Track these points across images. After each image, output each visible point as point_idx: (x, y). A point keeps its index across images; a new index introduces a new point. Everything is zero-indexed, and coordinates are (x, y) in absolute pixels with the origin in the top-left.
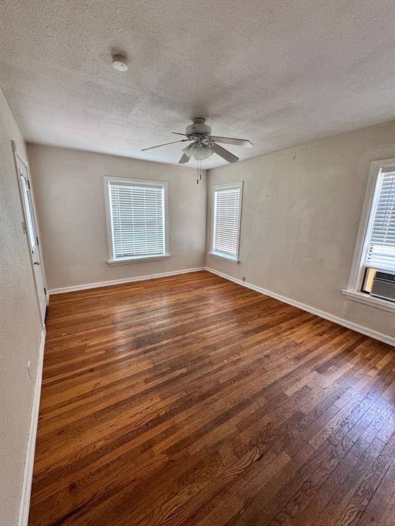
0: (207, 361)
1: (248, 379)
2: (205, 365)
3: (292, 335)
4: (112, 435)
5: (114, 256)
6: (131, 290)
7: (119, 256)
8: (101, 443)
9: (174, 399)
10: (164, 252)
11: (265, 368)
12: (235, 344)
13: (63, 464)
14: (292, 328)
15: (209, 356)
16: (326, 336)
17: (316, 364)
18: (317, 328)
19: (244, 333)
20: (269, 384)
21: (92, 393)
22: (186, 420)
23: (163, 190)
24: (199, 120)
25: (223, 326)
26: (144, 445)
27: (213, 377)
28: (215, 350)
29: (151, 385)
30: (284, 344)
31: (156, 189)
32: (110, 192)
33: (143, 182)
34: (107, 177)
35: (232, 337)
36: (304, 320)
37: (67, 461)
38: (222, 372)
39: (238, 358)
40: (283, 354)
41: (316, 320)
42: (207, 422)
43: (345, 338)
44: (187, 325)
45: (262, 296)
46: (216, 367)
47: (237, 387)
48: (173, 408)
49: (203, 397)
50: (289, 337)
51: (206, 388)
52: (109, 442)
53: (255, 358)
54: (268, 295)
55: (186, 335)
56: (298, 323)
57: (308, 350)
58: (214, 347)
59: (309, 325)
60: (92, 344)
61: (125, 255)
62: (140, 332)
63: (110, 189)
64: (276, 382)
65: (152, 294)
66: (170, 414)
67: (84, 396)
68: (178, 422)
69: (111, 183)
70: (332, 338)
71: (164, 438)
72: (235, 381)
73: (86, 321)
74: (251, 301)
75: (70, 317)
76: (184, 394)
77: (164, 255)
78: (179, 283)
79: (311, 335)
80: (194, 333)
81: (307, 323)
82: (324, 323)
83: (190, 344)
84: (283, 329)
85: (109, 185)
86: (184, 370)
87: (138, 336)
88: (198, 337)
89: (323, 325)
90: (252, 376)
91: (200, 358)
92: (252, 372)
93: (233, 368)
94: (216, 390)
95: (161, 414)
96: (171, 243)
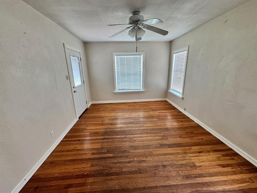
0: (126, 154)
1: (140, 175)
2: (123, 156)
3: (195, 158)
4: (63, 173)
5: (117, 89)
6: (121, 106)
7: (119, 90)
8: (57, 175)
9: (96, 168)
10: (142, 89)
11: (157, 173)
12: (149, 150)
13: (42, 176)
14: (200, 152)
15: (129, 152)
16: (229, 169)
17: (199, 189)
18: (225, 160)
19: (160, 145)
20: (150, 186)
21: (72, 150)
22: (91, 183)
23: (142, 56)
24: (136, 12)
25: (151, 136)
26: (68, 185)
27: (121, 165)
28: (135, 149)
29: (93, 156)
30: (184, 162)
31: (138, 56)
32: (115, 59)
33: (131, 53)
34: (114, 53)
35: (151, 145)
36: (217, 149)
37: (44, 176)
38: (129, 164)
39: (144, 159)
40: (177, 169)
41: (228, 152)
42: (99, 190)
43: (250, 178)
44: (132, 130)
45: (193, 123)
46: (128, 160)
47: (130, 178)
48: (91, 173)
49: (108, 174)
50: (192, 158)
51: (114, 170)
52: (60, 176)
53: (155, 164)
54: (198, 123)
55: (128, 136)
56: (208, 150)
57: (201, 174)
58: (135, 148)
59: (218, 155)
60: (88, 128)
61: (122, 90)
62: (109, 129)
63: (115, 58)
64: (156, 187)
65: (129, 110)
66: (87, 176)
67: (68, 151)
68: (87, 182)
69: (116, 55)
70: (234, 173)
71: (77, 186)
72: (131, 173)
73: (94, 117)
74: (182, 125)
75: (91, 115)
76: (102, 168)
77: (141, 90)
78: (146, 106)
79: (214, 163)
80: (132, 136)
81: (218, 153)
82: (236, 158)
83: (126, 141)
84: (192, 151)
85: (115, 57)
86: (111, 155)
87: (107, 130)
88: (132, 139)
89: (233, 159)
90: (143, 175)
91: (124, 152)
92: (146, 172)
93: (137, 164)
94: (117, 174)
95: (84, 174)
96: (146, 84)
